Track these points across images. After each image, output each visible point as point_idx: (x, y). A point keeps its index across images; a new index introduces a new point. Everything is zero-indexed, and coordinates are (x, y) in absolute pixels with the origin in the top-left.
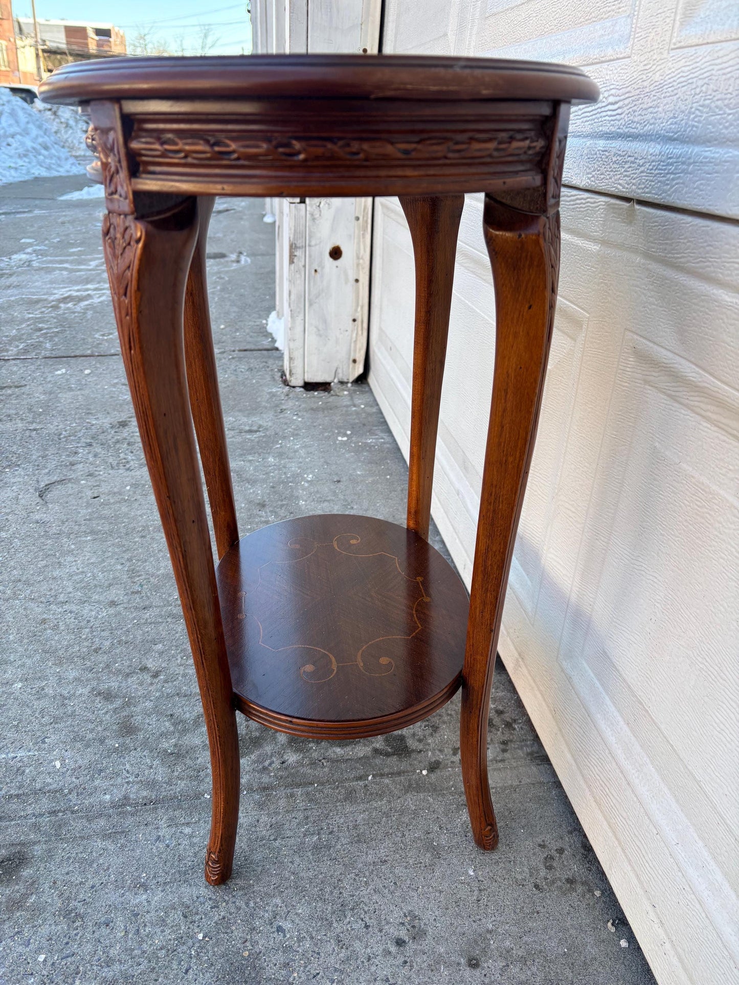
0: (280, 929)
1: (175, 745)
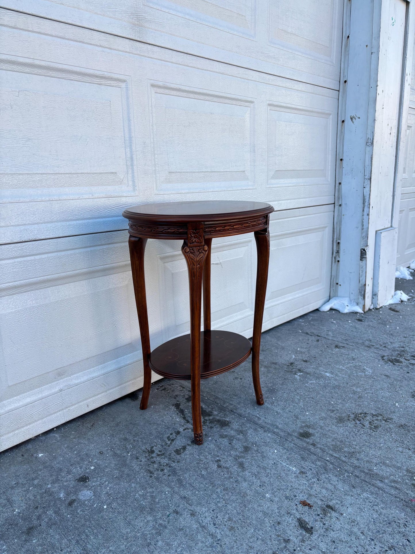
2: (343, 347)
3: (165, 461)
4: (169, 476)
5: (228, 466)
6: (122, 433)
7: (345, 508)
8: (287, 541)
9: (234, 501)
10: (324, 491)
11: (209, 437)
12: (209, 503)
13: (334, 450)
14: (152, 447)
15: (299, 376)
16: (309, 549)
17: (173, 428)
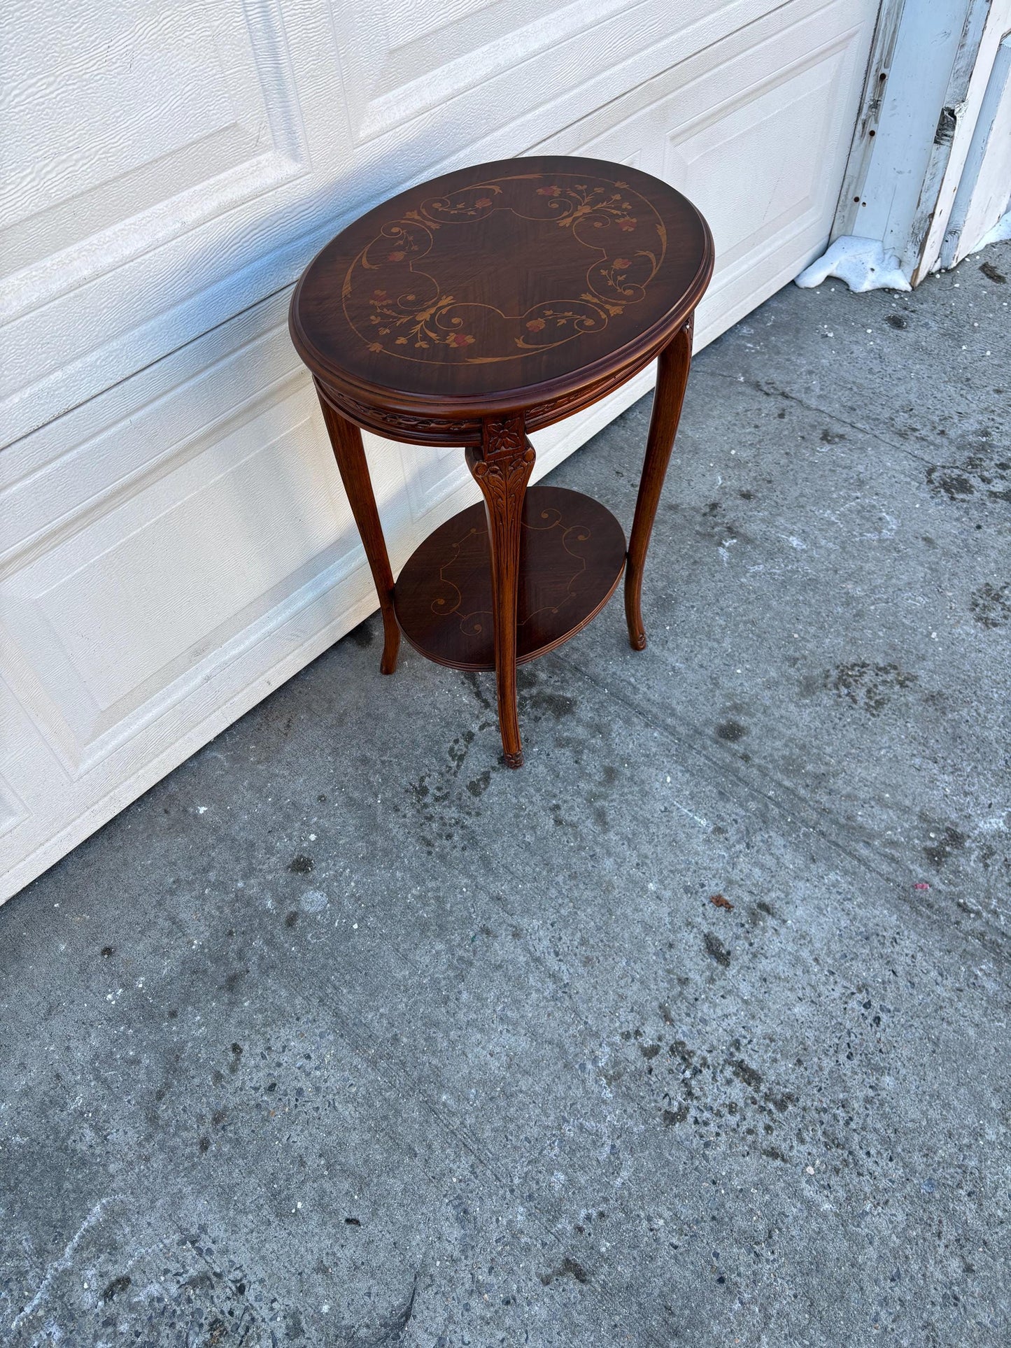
2: (842, 437)
3: (452, 813)
4: (464, 849)
5: (575, 819)
6: (354, 742)
7: (791, 908)
8: (684, 982)
9: (588, 902)
10: (757, 871)
11: (533, 747)
12: (544, 910)
13: (786, 771)
14: (422, 779)
15: (729, 549)
16: (722, 996)
17: (459, 726)
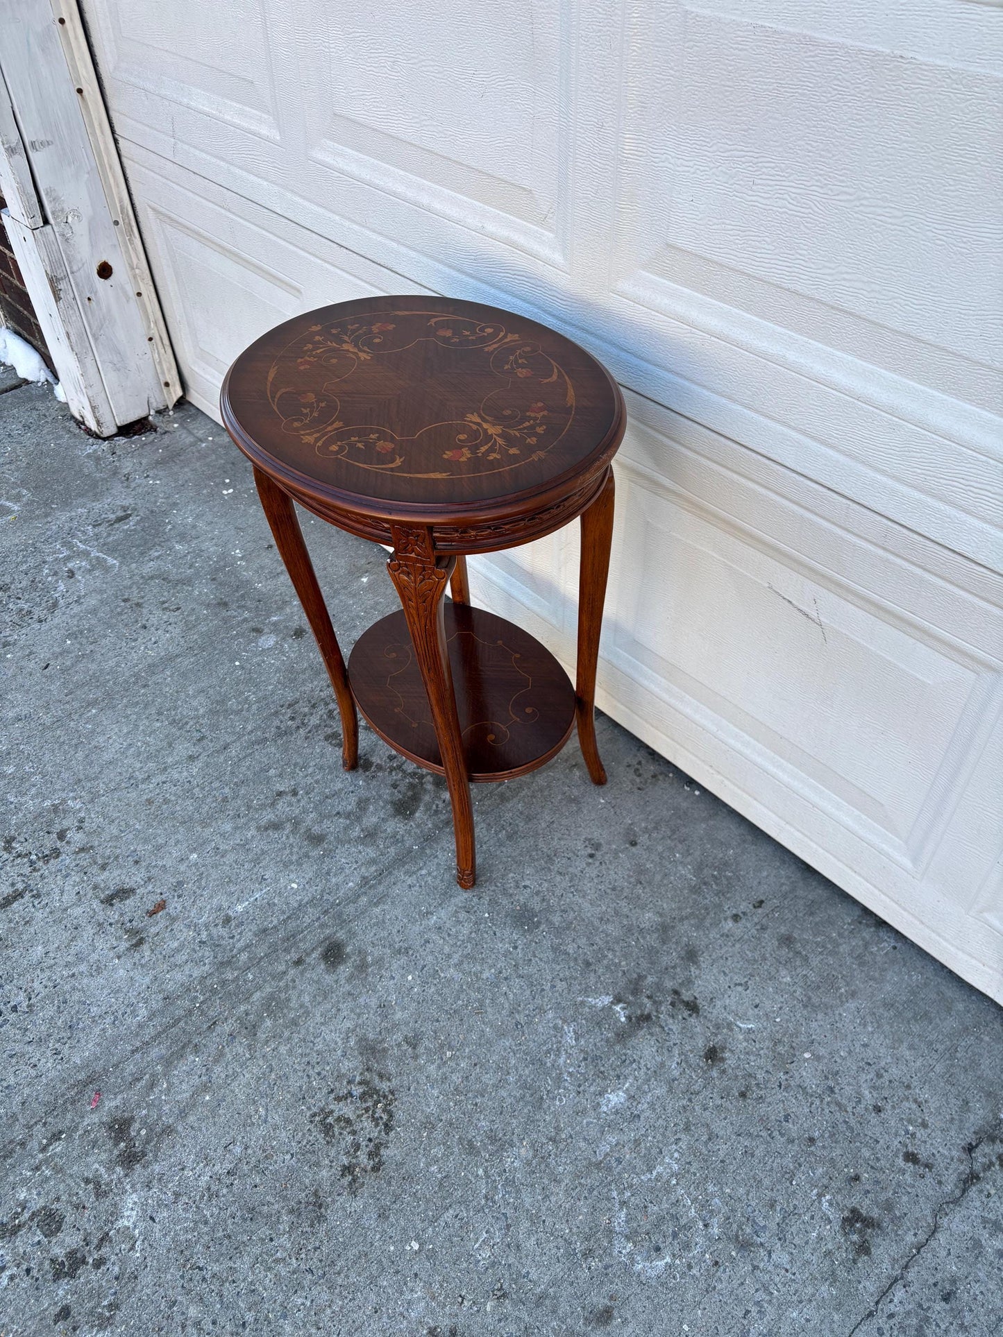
0: (525, 887)
1: (362, 830)
2: (863, 1249)
7: (129, 966)
10: (176, 944)
12: (204, 777)
